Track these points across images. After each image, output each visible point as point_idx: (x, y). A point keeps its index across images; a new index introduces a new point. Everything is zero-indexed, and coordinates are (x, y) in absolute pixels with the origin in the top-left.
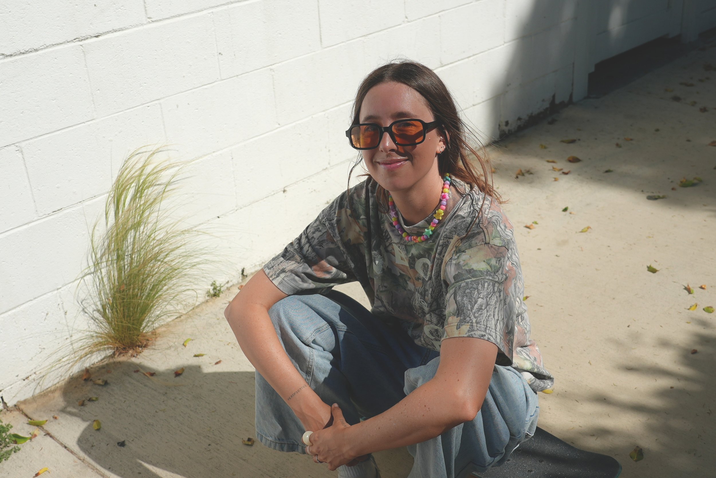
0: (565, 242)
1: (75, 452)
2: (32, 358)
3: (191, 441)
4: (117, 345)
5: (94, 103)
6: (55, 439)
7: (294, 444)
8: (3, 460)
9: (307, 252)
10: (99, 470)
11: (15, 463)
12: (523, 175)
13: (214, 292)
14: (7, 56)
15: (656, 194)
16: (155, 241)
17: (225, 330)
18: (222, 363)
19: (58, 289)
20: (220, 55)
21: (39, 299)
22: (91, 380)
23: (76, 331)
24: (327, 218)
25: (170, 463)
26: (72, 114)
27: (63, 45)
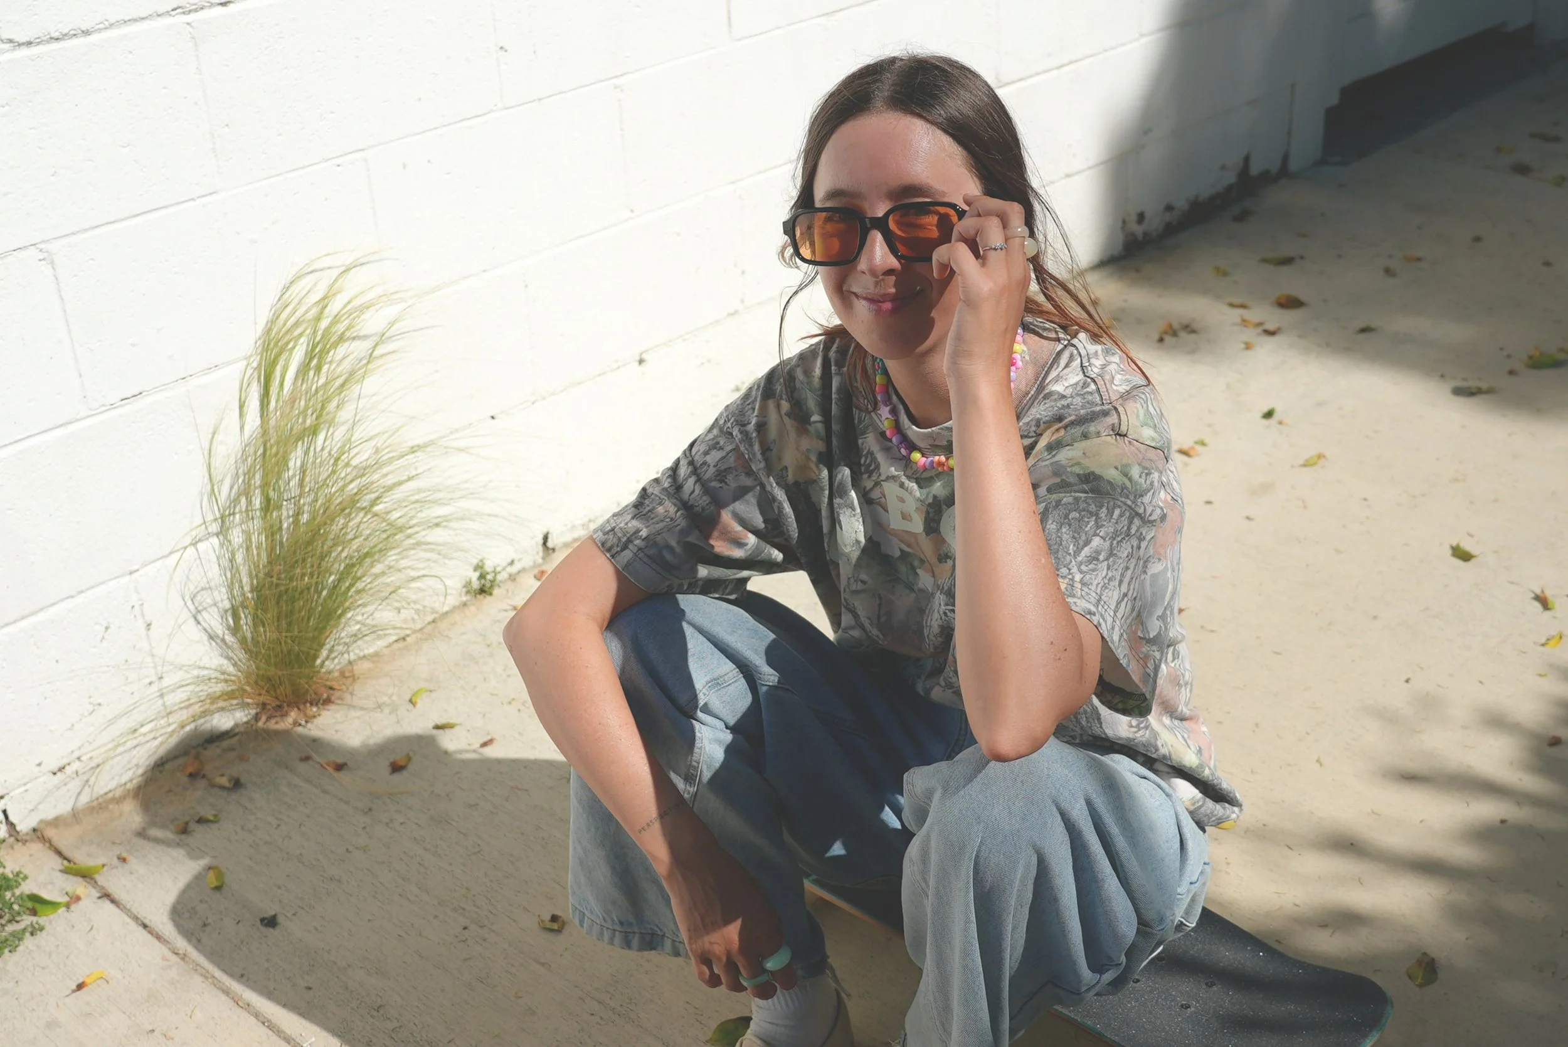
0: (1266, 488)
1: (165, 937)
2: (73, 725)
3: (424, 918)
4: (261, 699)
5: (216, 156)
6: (121, 907)
7: (654, 934)
8: (6, 951)
9: (690, 495)
10: (219, 979)
11: (33, 958)
12: (1175, 334)
13: (480, 583)
14: (20, 45)
15: (1473, 384)
16: (349, 470)
17: (505, 670)
18: (495, 744)
19: (131, 573)
20: (503, 53)
21: (90, 593)
22: (204, 776)
23: (171, 667)
24: (736, 421)
25: (376, 968)
26: (167, 179)
27: (148, 22)
